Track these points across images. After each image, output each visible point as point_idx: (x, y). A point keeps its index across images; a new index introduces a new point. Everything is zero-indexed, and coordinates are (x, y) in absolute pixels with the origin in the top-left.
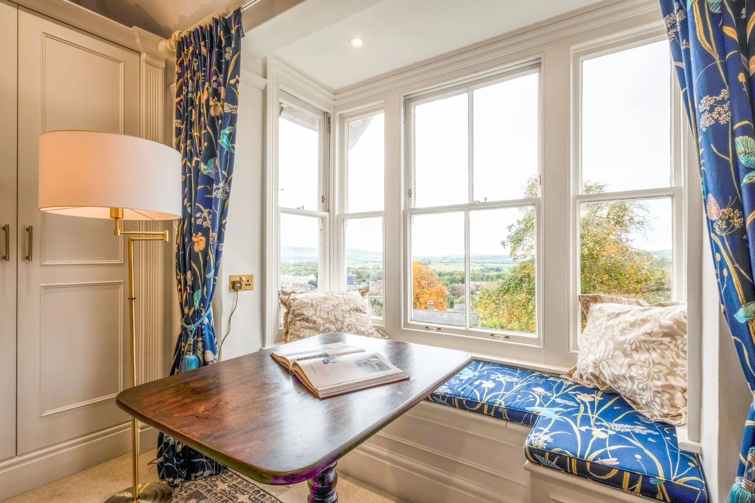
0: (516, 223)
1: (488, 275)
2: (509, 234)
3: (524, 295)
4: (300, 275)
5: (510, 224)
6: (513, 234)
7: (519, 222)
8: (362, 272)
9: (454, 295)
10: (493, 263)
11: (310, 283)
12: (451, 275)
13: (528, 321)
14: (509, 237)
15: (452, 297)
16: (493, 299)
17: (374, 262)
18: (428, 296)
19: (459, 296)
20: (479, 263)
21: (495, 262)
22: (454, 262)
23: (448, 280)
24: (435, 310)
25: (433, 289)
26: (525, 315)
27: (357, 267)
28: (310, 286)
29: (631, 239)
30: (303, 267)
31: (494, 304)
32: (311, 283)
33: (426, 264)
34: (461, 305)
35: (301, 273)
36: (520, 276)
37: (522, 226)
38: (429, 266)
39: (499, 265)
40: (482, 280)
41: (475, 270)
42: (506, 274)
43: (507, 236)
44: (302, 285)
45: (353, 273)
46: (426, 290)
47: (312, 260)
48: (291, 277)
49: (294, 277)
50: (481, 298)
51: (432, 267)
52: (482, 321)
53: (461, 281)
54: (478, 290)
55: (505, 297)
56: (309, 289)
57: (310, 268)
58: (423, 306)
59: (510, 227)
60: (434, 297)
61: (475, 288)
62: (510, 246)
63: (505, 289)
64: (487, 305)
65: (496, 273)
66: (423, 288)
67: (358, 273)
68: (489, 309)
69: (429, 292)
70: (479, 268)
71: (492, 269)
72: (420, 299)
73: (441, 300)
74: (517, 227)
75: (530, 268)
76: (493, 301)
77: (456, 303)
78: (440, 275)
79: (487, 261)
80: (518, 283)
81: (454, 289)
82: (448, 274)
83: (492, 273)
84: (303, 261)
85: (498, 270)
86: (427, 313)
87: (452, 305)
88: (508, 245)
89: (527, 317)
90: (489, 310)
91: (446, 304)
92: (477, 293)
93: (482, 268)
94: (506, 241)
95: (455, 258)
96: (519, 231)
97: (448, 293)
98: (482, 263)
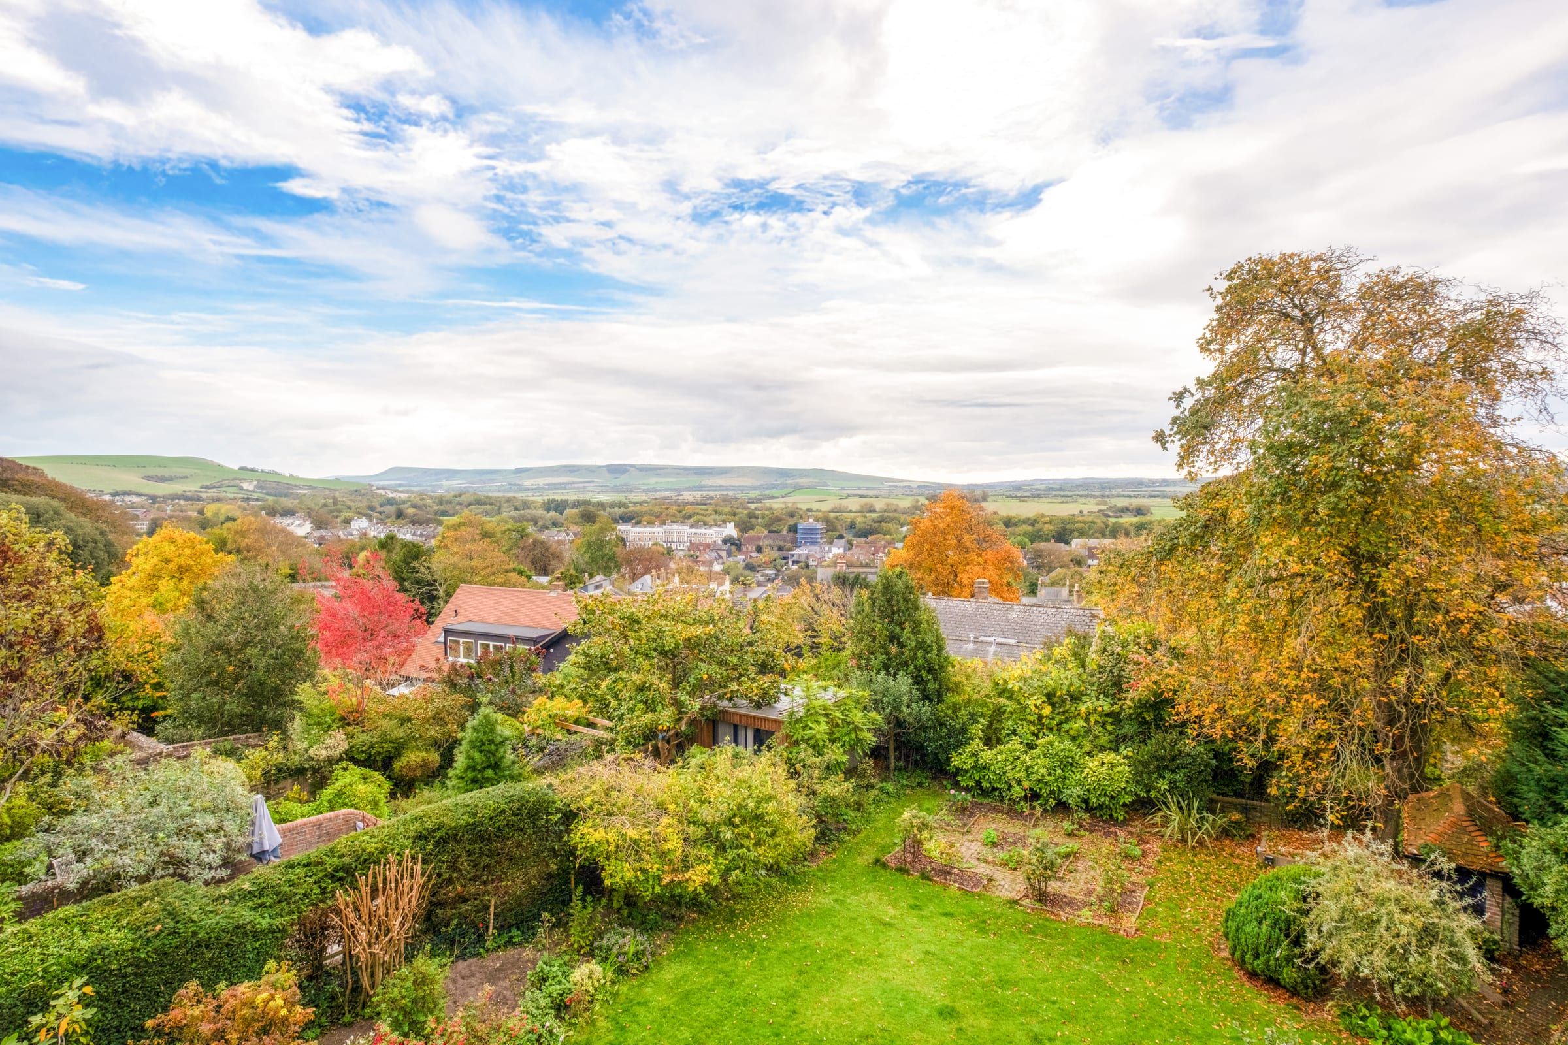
0: (1193, 388)
1: (1114, 524)
2: (1177, 413)
3: (1215, 562)
4: (705, 524)
5: (1178, 389)
6: (1186, 413)
7: (1201, 383)
8: (836, 518)
9: (1038, 567)
10: (1129, 496)
11: (725, 541)
12: (1033, 525)
13: (1224, 625)
14: (1174, 421)
15: (1035, 571)
16: (1133, 574)
17: (862, 496)
18: (979, 568)
19: (1051, 570)
20: (1096, 497)
21: (1132, 494)
22: (1038, 496)
23: (1025, 534)
24: (992, 599)
25: (990, 554)
26: (1217, 613)
27: (825, 507)
28: (725, 547)
29: (1510, 418)
30: (711, 508)
31: (1135, 585)
32: (728, 541)
33: (977, 501)
34: (1054, 588)
35: (707, 519)
36: (1202, 516)
37: (1210, 392)
38: (983, 504)
39: (1143, 502)
40: (1104, 536)
41: (1085, 512)
42: (1160, 522)
43: (1169, 420)
44: (707, 546)
45: (817, 520)
46: (973, 556)
47: (731, 493)
48: (687, 529)
49: (694, 530)
50: (1101, 572)
51: (989, 507)
52: (1103, 627)
53: (1053, 537)
54: (1092, 556)
55: (1163, 568)
56: (723, 554)
57: (727, 509)
58: (967, 591)
59: (1179, 397)
60: (992, 571)
61: (1085, 552)
62: (1178, 444)
63: (1163, 548)
64: (1117, 587)
65: (1135, 520)
66: (967, 552)
67: (827, 520)
68: (1122, 597)
69: (981, 560)
70: (1096, 508)
71: (1125, 510)
72: (960, 576)
73: (1009, 577)
74: (1199, 395)
75: (1230, 495)
76: (1133, 579)
77: (1044, 585)
78: (1008, 523)
79: (1114, 492)
80: (1197, 535)
81: (1038, 555)
82: (1026, 521)
83: (1127, 520)
84: (712, 494)
85: (1139, 511)
86: (974, 606)
87: (1033, 590)
88: (1173, 441)
89: (1222, 618)
90: (1122, 601)
91: (1019, 586)
92: (1090, 562)
93: (1103, 507)
94: (1167, 432)
95: (1043, 487)
96: (1202, 405)
97: (1025, 563)
98: (1103, 496)
